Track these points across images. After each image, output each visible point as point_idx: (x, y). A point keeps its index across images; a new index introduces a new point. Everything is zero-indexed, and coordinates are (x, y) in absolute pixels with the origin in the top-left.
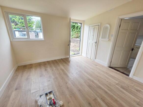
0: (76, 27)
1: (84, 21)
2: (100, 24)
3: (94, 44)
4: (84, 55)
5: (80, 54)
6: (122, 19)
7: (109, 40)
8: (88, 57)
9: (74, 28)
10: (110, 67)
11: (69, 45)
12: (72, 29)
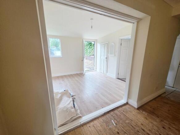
0: (92, 44)
1: (96, 40)
2: (108, 43)
3: (105, 59)
4: (98, 70)
5: (95, 70)
6: (122, 39)
7: (115, 55)
8: (102, 72)
9: (91, 45)
10: (118, 79)
11: (83, 60)
12: (89, 46)
